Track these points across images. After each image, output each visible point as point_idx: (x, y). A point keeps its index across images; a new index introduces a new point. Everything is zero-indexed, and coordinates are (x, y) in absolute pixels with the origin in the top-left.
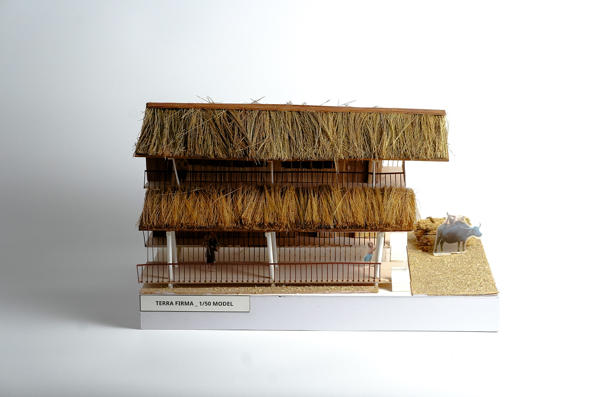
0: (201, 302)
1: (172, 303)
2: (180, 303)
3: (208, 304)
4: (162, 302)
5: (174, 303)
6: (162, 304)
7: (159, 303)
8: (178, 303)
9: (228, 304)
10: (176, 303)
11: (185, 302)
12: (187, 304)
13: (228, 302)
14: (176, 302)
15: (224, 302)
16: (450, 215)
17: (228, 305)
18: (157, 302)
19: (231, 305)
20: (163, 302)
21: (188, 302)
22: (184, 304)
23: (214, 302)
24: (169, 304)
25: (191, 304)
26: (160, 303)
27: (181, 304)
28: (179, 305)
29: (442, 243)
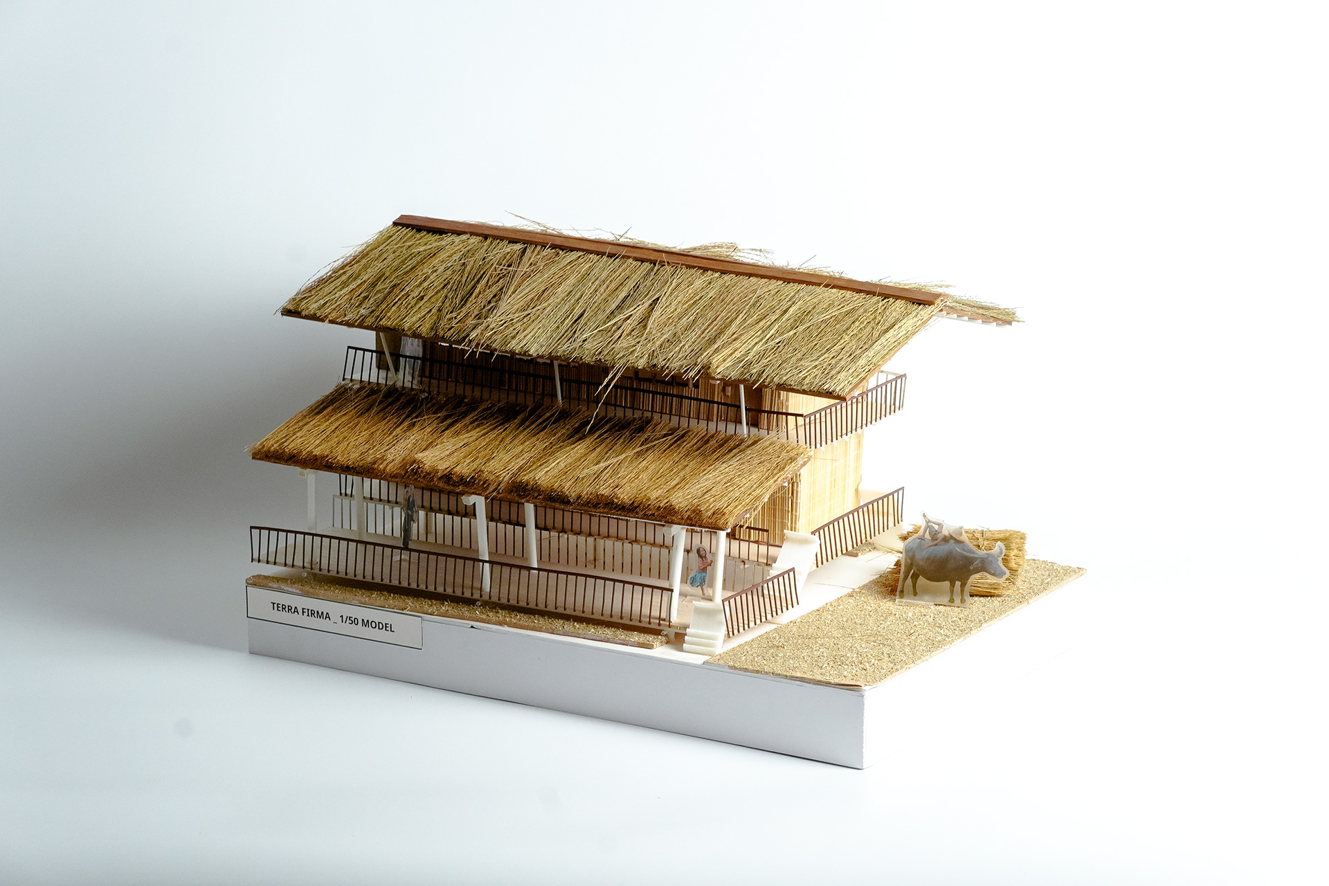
0: (342, 616)
1: (296, 611)
2: (310, 611)
3: (354, 621)
4: (281, 606)
5: (300, 611)
6: (281, 609)
7: (275, 605)
8: (307, 611)
9: (386, 627)
10: (303, 612)
11: (318, 612)
12: (320, 615)
13: (386, 624)
14: (303, 609)
15: (379, 623)
16: (932, 520)
17: (386, 630)
18: (274, 604)
19: (391, 630)
20: (283, 605)
21: (322, 613)
22: (316, 615)
23: (363, 620)
24: (293, 611)
25: (326, 617)
26: (278, 607)
27: (312, 614)
28: (308, 615)
29: (915, 577)
